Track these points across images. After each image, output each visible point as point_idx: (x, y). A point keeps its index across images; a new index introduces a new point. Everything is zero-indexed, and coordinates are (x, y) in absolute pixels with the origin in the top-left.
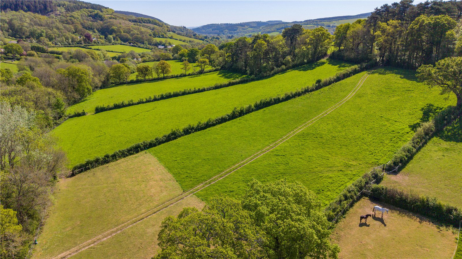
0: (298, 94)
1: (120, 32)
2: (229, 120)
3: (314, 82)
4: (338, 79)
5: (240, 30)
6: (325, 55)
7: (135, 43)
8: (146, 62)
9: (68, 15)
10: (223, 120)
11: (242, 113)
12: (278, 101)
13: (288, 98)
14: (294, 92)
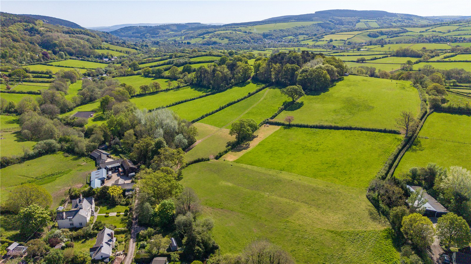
0: (242, 99)
1: (63, 46)
2: (219, 111)
3: (248, 94)
4: (257, 92)
5: (162, 33)
6: (249, 77)
7: (82, 57)
8: (115, 77)
9: (5, 30)
10: (217, 111)
11: (223, 108)
12: (235, 103)
13: (238, 101)
14: (240, 99)
